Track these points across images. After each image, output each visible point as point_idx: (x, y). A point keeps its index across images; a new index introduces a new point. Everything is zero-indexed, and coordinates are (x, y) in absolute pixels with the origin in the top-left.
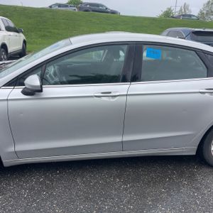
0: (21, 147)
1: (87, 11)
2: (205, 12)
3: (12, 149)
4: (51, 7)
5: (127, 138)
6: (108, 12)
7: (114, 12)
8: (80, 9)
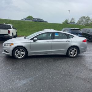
0: (32, 52)
1: (36, 21)
2: (80, 21)
3: (30, 52)
4: (22, 20)
5: (52, 50)
6: (43, 22)
7: (46, 22)
8: (33, 20)
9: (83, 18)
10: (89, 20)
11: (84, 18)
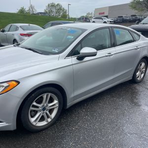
2: (48, 11)
3: (73, 96)
9: (51, 6)
10: (61, 9)
11: (53, 5)
